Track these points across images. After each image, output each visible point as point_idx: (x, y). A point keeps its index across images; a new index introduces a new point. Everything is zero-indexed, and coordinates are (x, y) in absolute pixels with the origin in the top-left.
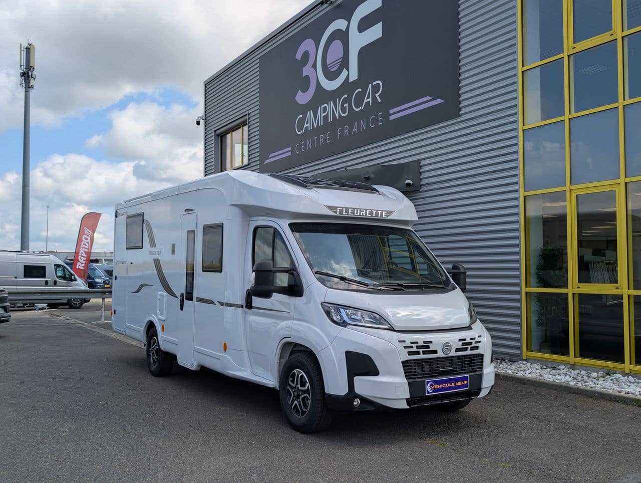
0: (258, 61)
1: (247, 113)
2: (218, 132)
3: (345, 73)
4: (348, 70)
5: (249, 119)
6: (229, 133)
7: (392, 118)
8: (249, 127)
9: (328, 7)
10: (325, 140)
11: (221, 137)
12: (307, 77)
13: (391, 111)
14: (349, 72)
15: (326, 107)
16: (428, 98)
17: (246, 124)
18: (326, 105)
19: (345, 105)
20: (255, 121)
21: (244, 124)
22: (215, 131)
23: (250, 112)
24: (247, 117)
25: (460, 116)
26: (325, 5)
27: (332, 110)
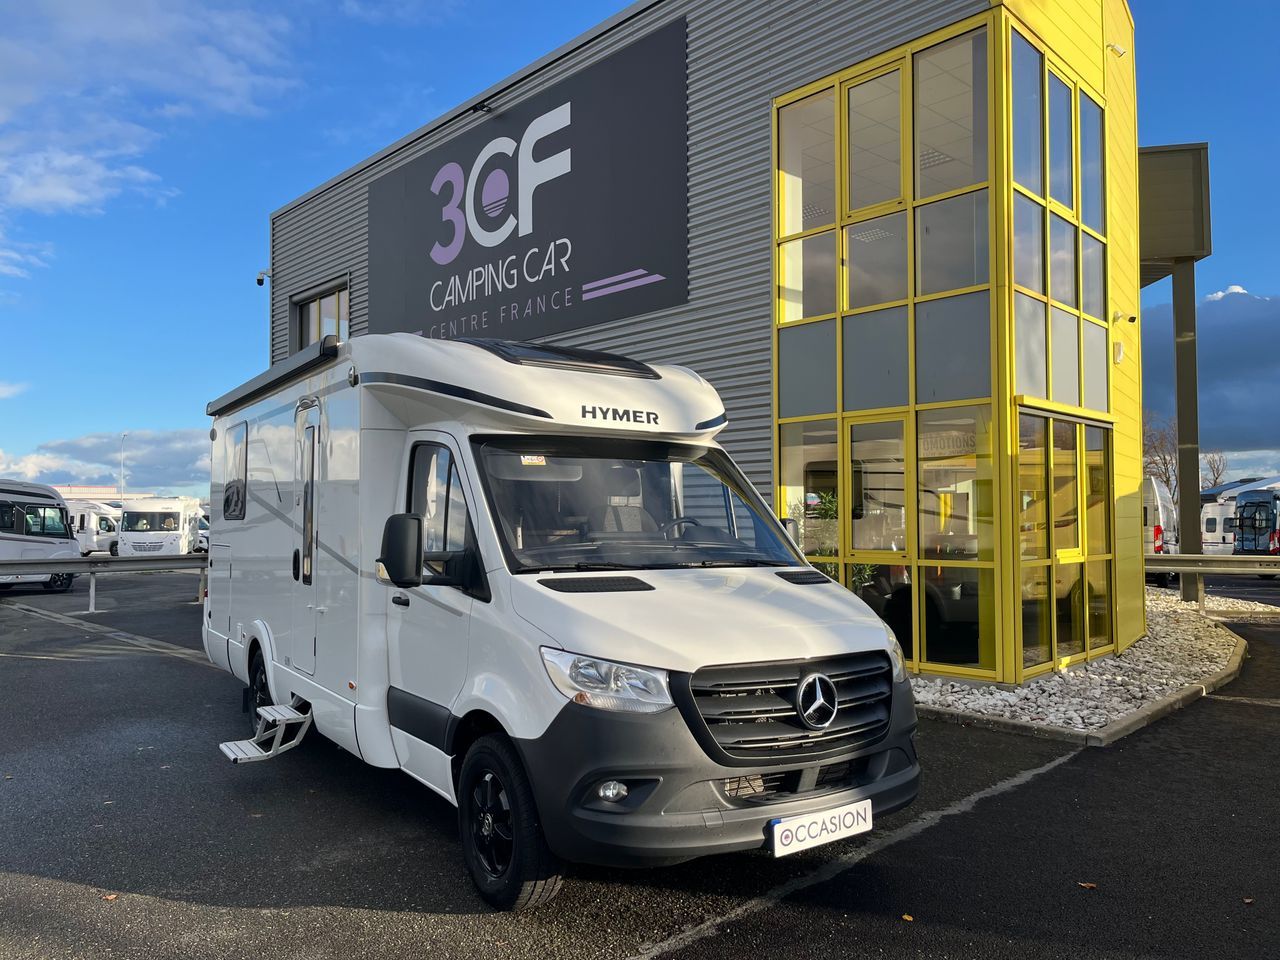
0: (367, 189)
1: (345, 271)
2: (295, 298)
3: (511, 221)
4: (517, 219)
5: (350, 280)
6: (315, 300)
7: (586, 297)
8: (350, 294)
9: (483, 115)
10: (479, 323)
11: (300, 308)
12: (450, 223)
13: (585, 287)
14: (517, 220)
15: (480, 271)
16: (641, 272)
17: (346, 289)
18: (481, 269)
19: (512, 272)
20: (361, 286)
21: (341, 288)
22: (291, 297)
23: (352, 269)
24: (347, 277)
25: (688, 301)
26: (480, 113)
27: (491, 278)
